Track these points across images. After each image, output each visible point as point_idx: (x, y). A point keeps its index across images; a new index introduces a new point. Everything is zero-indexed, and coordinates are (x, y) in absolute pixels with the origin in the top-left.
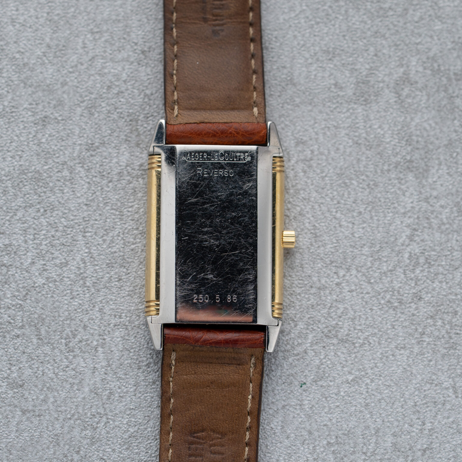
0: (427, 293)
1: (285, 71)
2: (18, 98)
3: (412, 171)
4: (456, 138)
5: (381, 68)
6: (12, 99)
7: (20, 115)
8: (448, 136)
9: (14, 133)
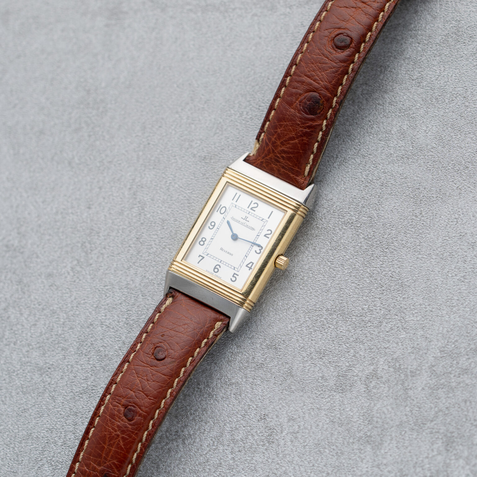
1: (287, 366)
3: (370, 444)
4: (406, 420)
5: (358, 366)
6: (94, 380)
7: (98, 392)
8: (400, 418)
9: (92, 405)
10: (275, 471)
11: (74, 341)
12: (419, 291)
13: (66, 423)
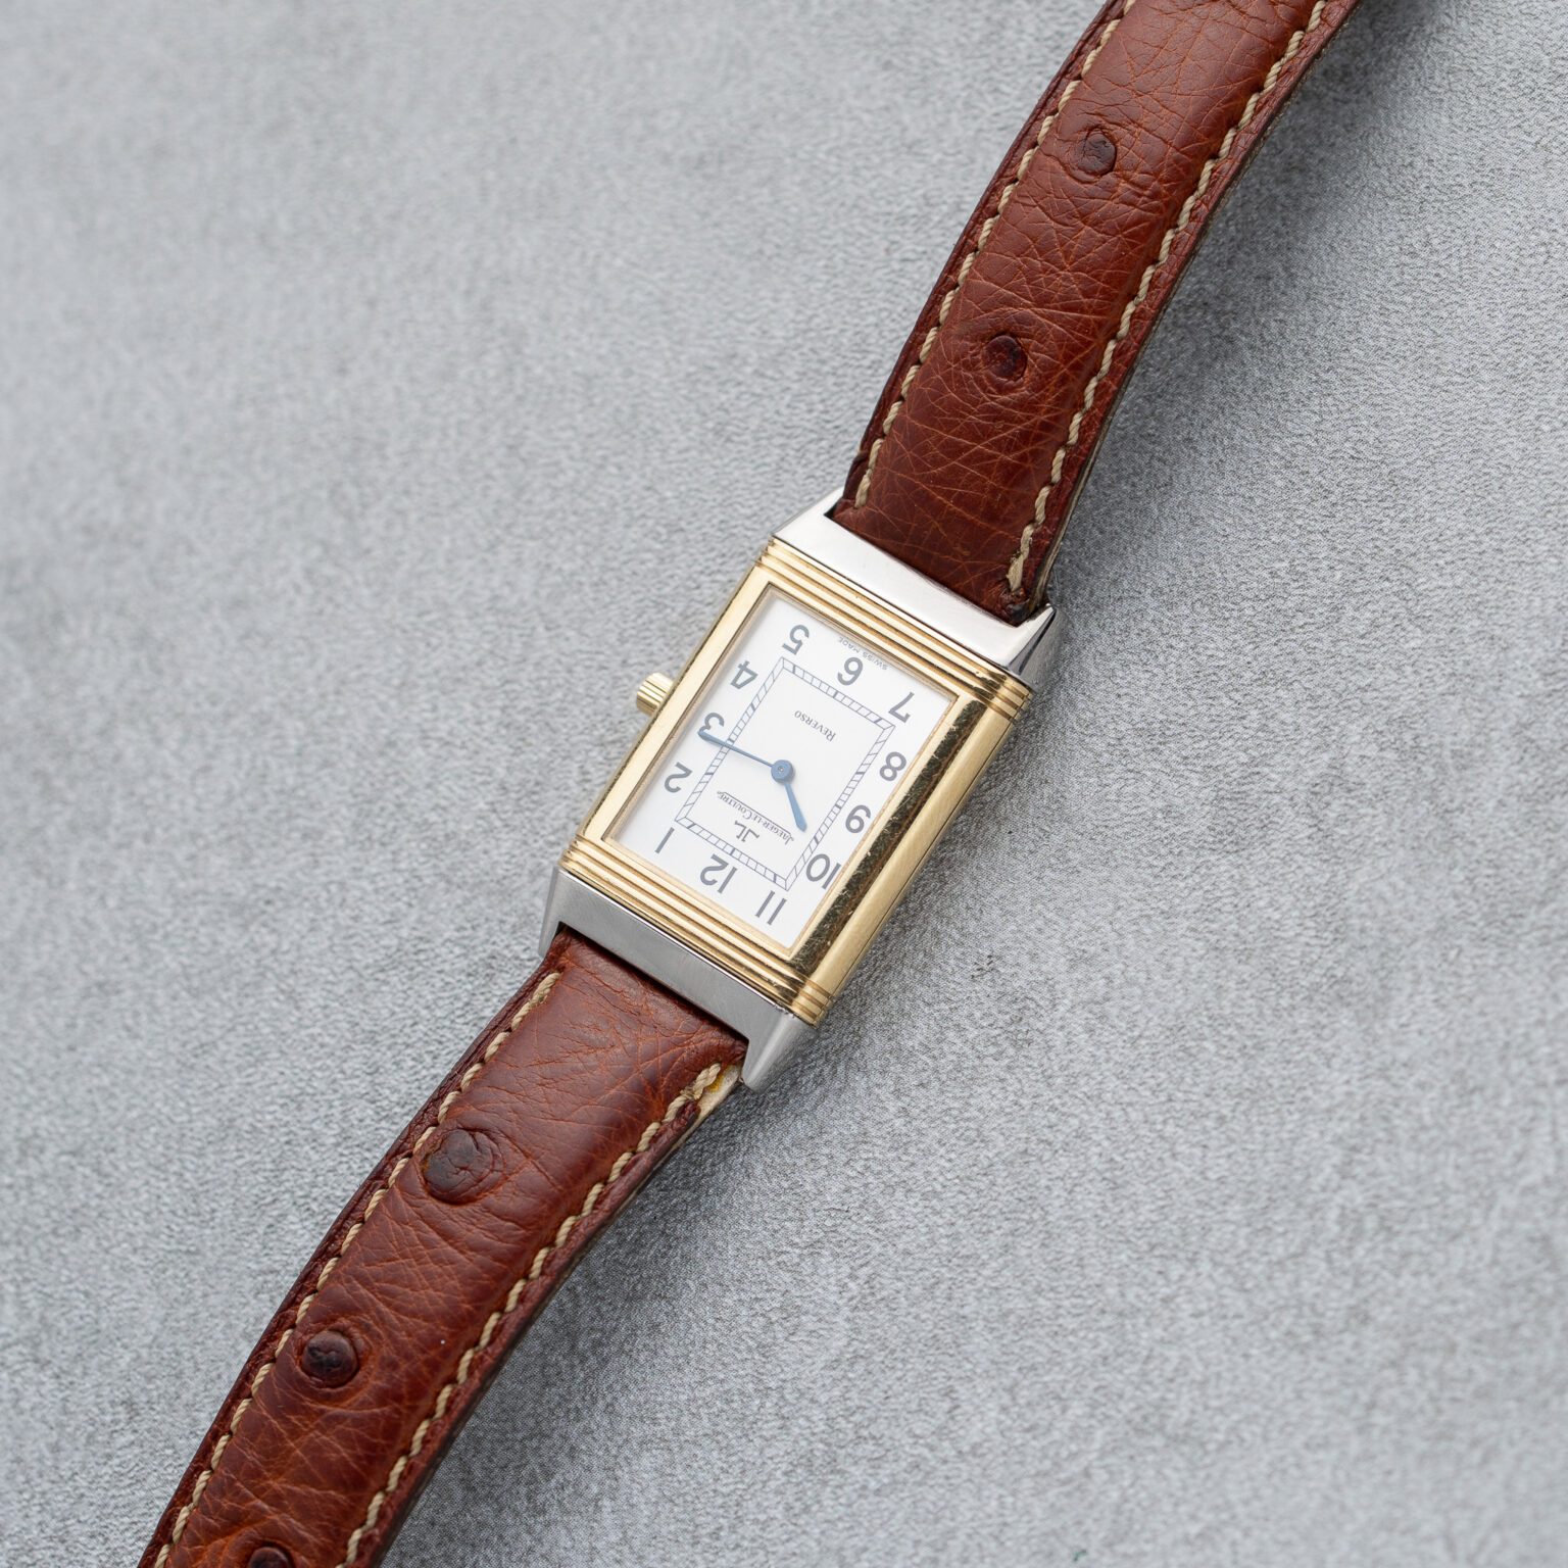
0: (1383, 1304)
2: (431, 917)
3: (1349, 1005)
4: (1457, 911)
5: (1278, 758)
6: (420, 920)
7: (437, 956)
8: (1438, 908)
9: (422, 1001)
10: (1048, 1135)
11: (340, 802)
12: (1451, 491)
13: (343, 1072)
